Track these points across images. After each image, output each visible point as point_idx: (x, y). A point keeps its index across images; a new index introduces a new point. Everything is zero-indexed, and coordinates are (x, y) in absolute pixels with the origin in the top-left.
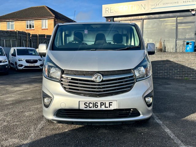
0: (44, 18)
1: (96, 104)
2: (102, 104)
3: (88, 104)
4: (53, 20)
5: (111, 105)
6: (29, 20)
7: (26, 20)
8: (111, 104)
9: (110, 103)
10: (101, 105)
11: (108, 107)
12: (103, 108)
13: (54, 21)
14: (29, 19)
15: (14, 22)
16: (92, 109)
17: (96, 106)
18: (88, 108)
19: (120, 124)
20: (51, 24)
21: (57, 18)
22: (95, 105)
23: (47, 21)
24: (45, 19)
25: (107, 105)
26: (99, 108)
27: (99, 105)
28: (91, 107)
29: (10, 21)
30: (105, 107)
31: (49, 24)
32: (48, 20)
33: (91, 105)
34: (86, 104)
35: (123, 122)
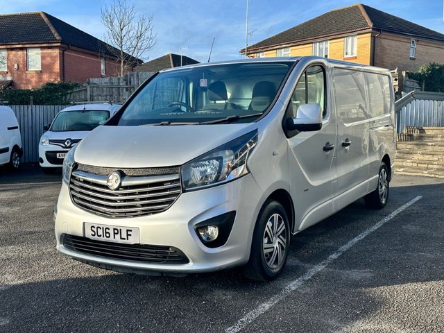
0: (351, 34)
1: (107, 231)
2: (116, 232)
3: (95, 230)
4: (370, 34)
5: (130, 235)
6: (320, 42)
7: (312, 43)
8: (129, 233)
9: (128, 231)
10: (115, 234)
11: (124, 239)
12: (118, 240)
13: (371, 36)
14: (318, 40)
15: (290, 48)
16: (102, 239)
17: (108, 235)
18: (96, 238)
19: (158, 275)
20: (364, 45)
21: (379, 30)
22: (106, 233)
23: (356, 39)
24: (352, 36)
25: (124, 235)
26: (111, 239)
27: (111, 232)
28: (100, 236)
29: (282, 48)
30: (121, 238)
31: (360, 47)
32: (358, 37)
33: (100, 232)
34: (93, 228)
35: (162, 272)
